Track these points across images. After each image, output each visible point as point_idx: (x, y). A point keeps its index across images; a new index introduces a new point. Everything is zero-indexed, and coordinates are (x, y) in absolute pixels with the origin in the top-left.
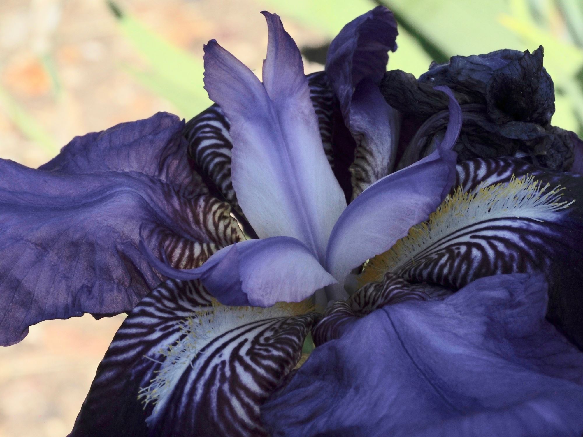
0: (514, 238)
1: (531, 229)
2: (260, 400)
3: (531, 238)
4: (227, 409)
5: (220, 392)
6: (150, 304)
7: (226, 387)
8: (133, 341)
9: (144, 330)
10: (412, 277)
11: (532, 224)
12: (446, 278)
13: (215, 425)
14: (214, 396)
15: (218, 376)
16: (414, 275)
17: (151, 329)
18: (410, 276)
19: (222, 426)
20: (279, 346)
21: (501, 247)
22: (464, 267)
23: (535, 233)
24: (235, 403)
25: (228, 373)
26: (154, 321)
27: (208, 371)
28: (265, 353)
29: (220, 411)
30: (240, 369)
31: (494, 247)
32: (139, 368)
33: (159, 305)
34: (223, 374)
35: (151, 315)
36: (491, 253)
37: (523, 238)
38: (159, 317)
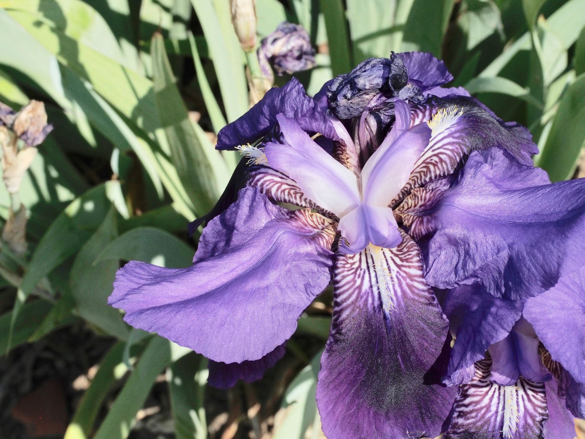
0: (450, 140)
1: (453, 131)
2: (423, 276)
3: (455, 135)
4: (414, 289)
5: (407, 285)
6: (343, 272)
7: (408, 281)
8: (350, 291)
9: (352, 283)
10: (420, 184)
11: (451, 129)
12: (440, 175)
13: (414, 300)
14: (406, 288)
15: (402, 279)
16: (422, 183)
17: (354, 280)
18: (419, 184)
19: (416, 298)
20: (412, 249)
21: (450, 147)
22: (444, 165)
23: (455, 132)
24: (416, 284)
25: (404, 275)
26: (352, 277)
27: (395, 280)
28: (410, 256)
29: (413, 292)
30: (407, 270)
31: (448, 149)
32: (363, 299)
33: (346, 269)
34: (403, 277)
35: (348, 275)
36: (449, 152)
37: (454, 138)
38: (352, 274)
